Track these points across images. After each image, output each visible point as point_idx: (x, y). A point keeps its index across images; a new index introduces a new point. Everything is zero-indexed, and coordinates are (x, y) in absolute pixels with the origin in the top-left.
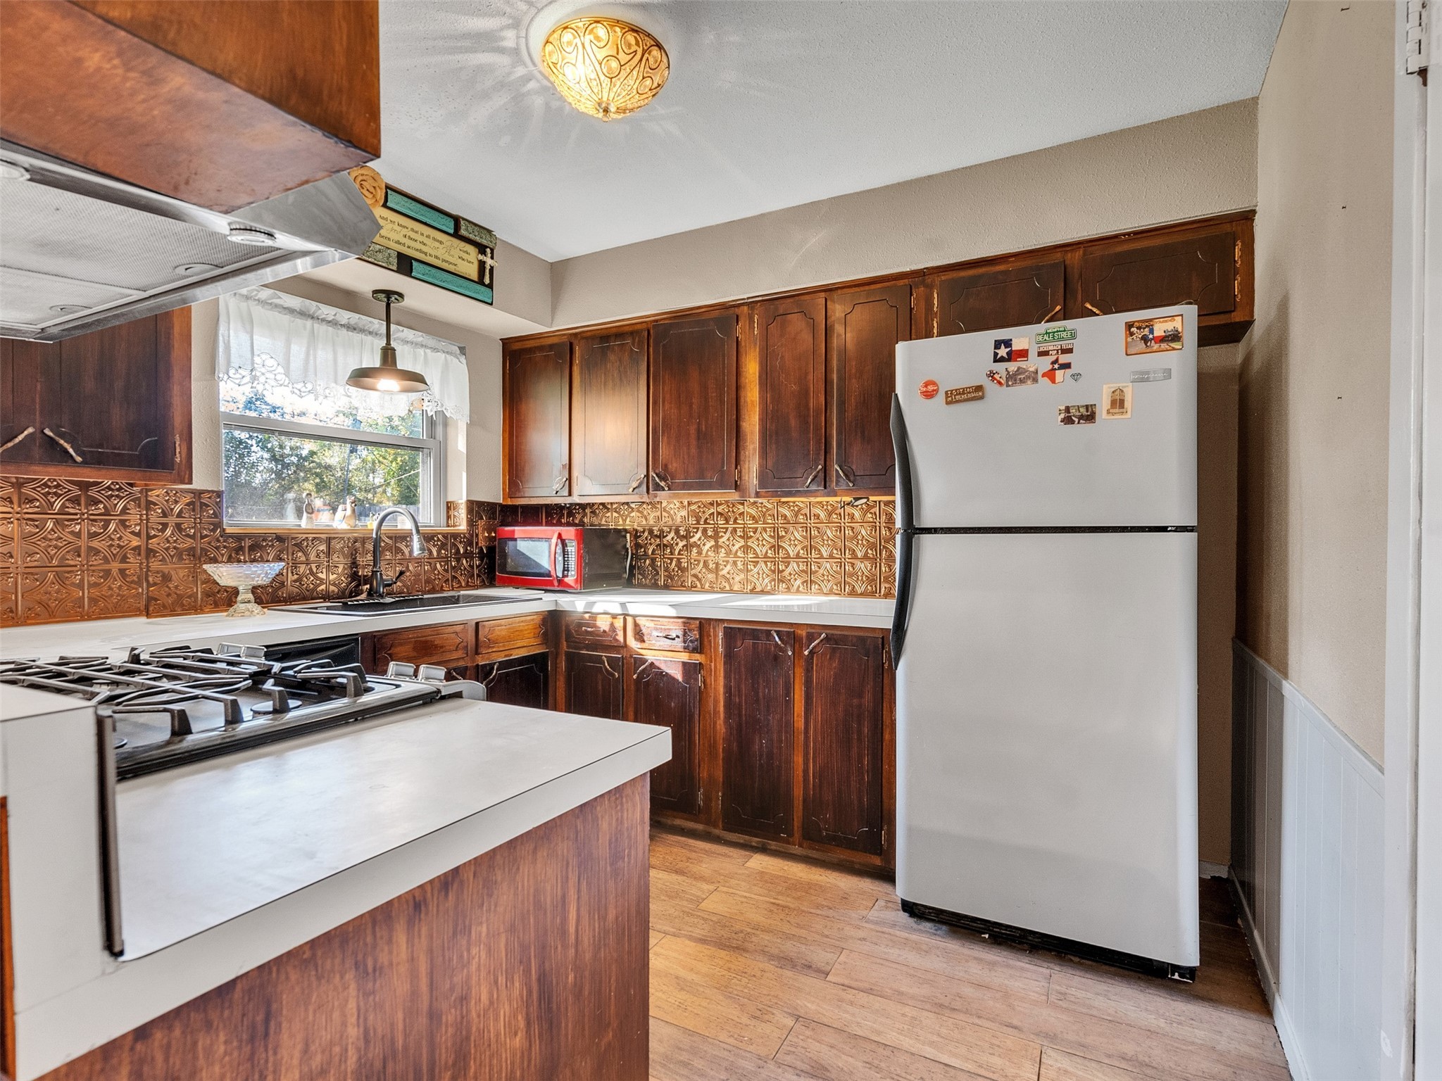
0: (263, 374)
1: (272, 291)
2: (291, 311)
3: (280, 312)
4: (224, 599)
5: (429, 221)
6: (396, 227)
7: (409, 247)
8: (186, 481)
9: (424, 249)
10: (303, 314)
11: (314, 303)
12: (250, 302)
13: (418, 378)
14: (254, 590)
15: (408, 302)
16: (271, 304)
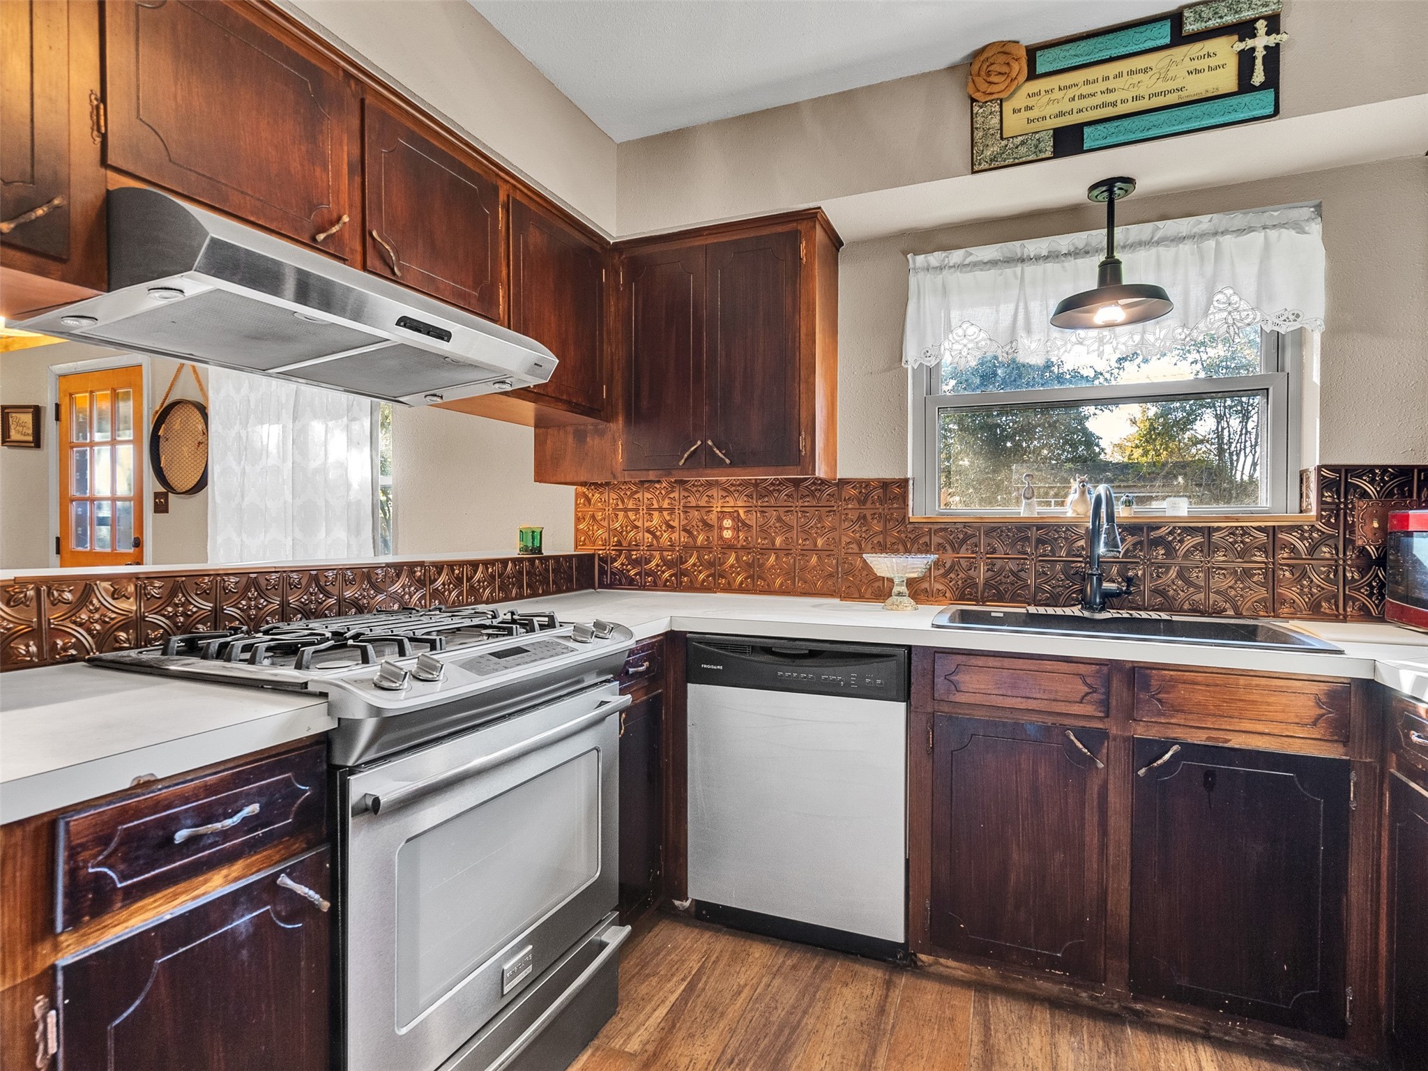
0: (965, 346)
1: (964, 250)
2: (993, 263)
3: (982, 270)
4: (879, 591)
5: (1114, 53)
6: (1057, 95)
7: (1080, 111)
8: (810, 472)
9: (1110, 98)
10: (1010, 261)
11: (1018, 243)
12: (945, 272)
13: (1154, 293)
14: (910, 583)
15: (1144, 184)
16: (968, 265)
